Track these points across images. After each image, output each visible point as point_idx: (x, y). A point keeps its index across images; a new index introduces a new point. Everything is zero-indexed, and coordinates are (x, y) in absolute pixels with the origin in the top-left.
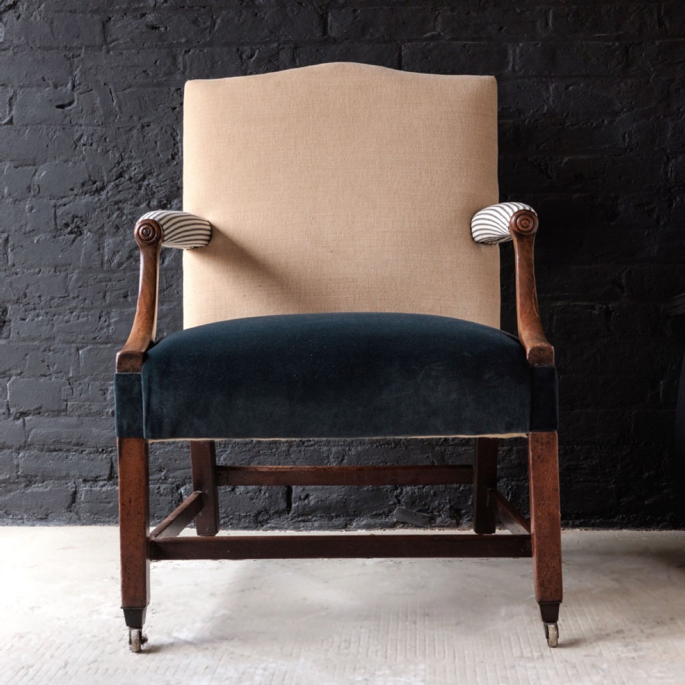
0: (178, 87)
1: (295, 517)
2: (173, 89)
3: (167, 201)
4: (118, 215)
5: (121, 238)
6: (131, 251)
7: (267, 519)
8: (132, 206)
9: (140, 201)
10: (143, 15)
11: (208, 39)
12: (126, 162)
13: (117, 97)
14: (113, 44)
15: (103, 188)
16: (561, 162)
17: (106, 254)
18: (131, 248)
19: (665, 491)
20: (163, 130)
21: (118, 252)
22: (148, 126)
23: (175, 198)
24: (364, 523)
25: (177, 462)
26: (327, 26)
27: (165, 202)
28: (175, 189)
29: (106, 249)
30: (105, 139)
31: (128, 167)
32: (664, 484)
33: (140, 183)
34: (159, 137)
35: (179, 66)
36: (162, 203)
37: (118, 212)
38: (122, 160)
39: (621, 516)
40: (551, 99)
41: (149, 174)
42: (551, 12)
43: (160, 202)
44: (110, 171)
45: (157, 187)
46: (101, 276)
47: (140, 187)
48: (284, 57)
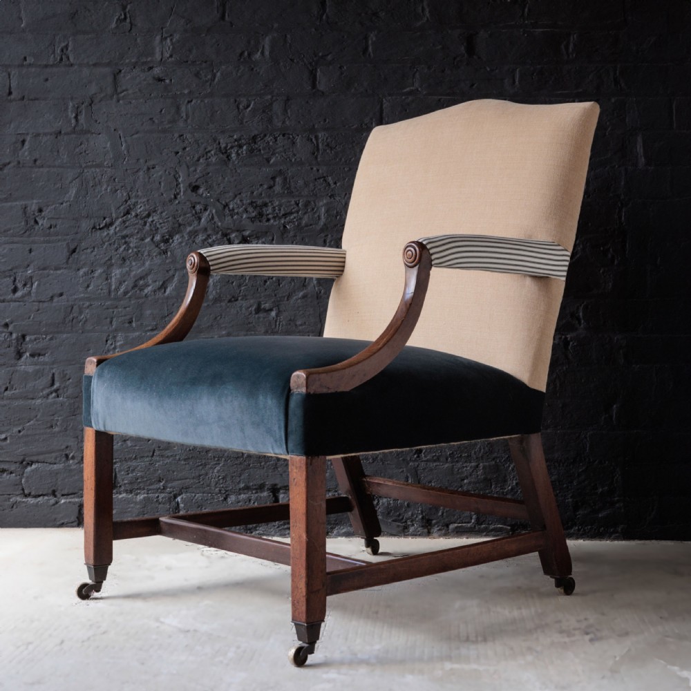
0: (181, 134)
1: (281, 525)
2: (176, 135)
3: (170, 236)
4: (125, 248)
5: (128, 269)
6: (136, 281)
7: (256, 527)
8: (137, 240)
9: (144, 235)
10: (151, 68)
11: (209, 91)
12: (133, 200)
13: (126, 141)
14: (123, 94)
15: (111, 224)
17: (113, 283)
18: (136, 278)
19: (617, 505)
20: (167, 172)
21: (124, 282)
22: (153, 168)
23: (177, 233)
24: (344, 531)
25: (175, 473)
26: (316, 80)
27: (167, 237)
28: (177, 225)
29: (113, 279)
30: (114, 179)
31: (134, 205)
32: (616, 499)
33: (146, 220)
34: (163, 178)
35: (182, 115)
36: (165, 238)
38: (129, 199)
39: (577, 528)
41: (154, 212)
42: (518, 70)
43: (163, 237)
44: (119, 208)
45: (161, 224)
46: (108, 303)
47: (145, 224)
48: (278, 107)
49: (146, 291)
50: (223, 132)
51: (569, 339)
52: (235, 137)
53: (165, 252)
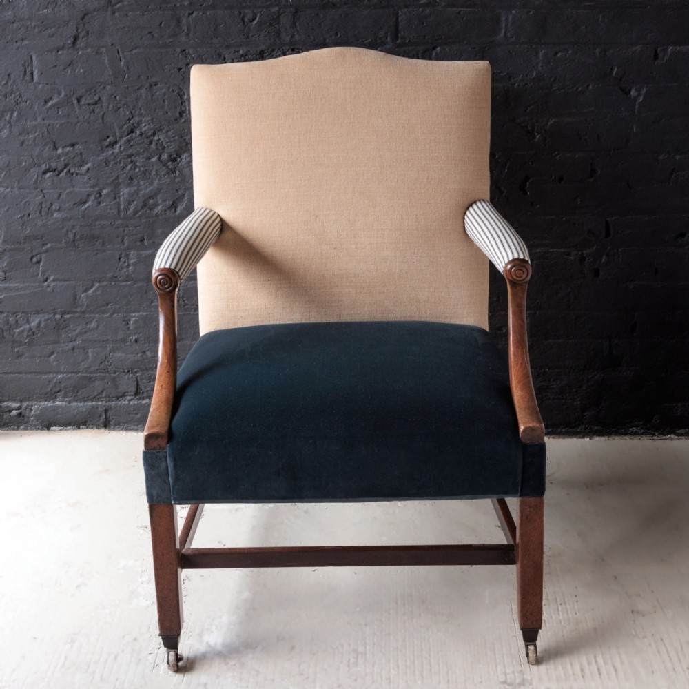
0: (183, 49)
2: (178, 50)
3: (177, 155)
4: (131, 167)
5: (136, 188)
6: (145, 200)
8: (144, 159)
9: (151, 154)
11: (211, 2)
12: (137, 119)
13: (125, 58)
14: (118, 5)
15: (115, 143)
16: (547, 125)
17: (122, 203)
18: (145, 198)
20: (171, 90)
21: (133, 201)
22: (156, 85)
23: (184, 152)
27: (175, 156)
28: (184, 144)
29: (122, 199)
30: (115, 97)
31: (138, 124)
33: (151, 138)
34: (166, 96)
35: (183, 28)
36: (172, 157)
37: (131, 165)
38: (133, 117)
39: (584, 426)
40: (540, 65)
41: (159, 131)
43: (170, 156)
44: (122, 127)
45: (167, 143)
46: (118, 222)
47: (151, 142)
48: (285, 20)
49: (156, 210)
50: (228, 47)
51: (585, 255)
52: (241, 52)
53: (173, 171)
